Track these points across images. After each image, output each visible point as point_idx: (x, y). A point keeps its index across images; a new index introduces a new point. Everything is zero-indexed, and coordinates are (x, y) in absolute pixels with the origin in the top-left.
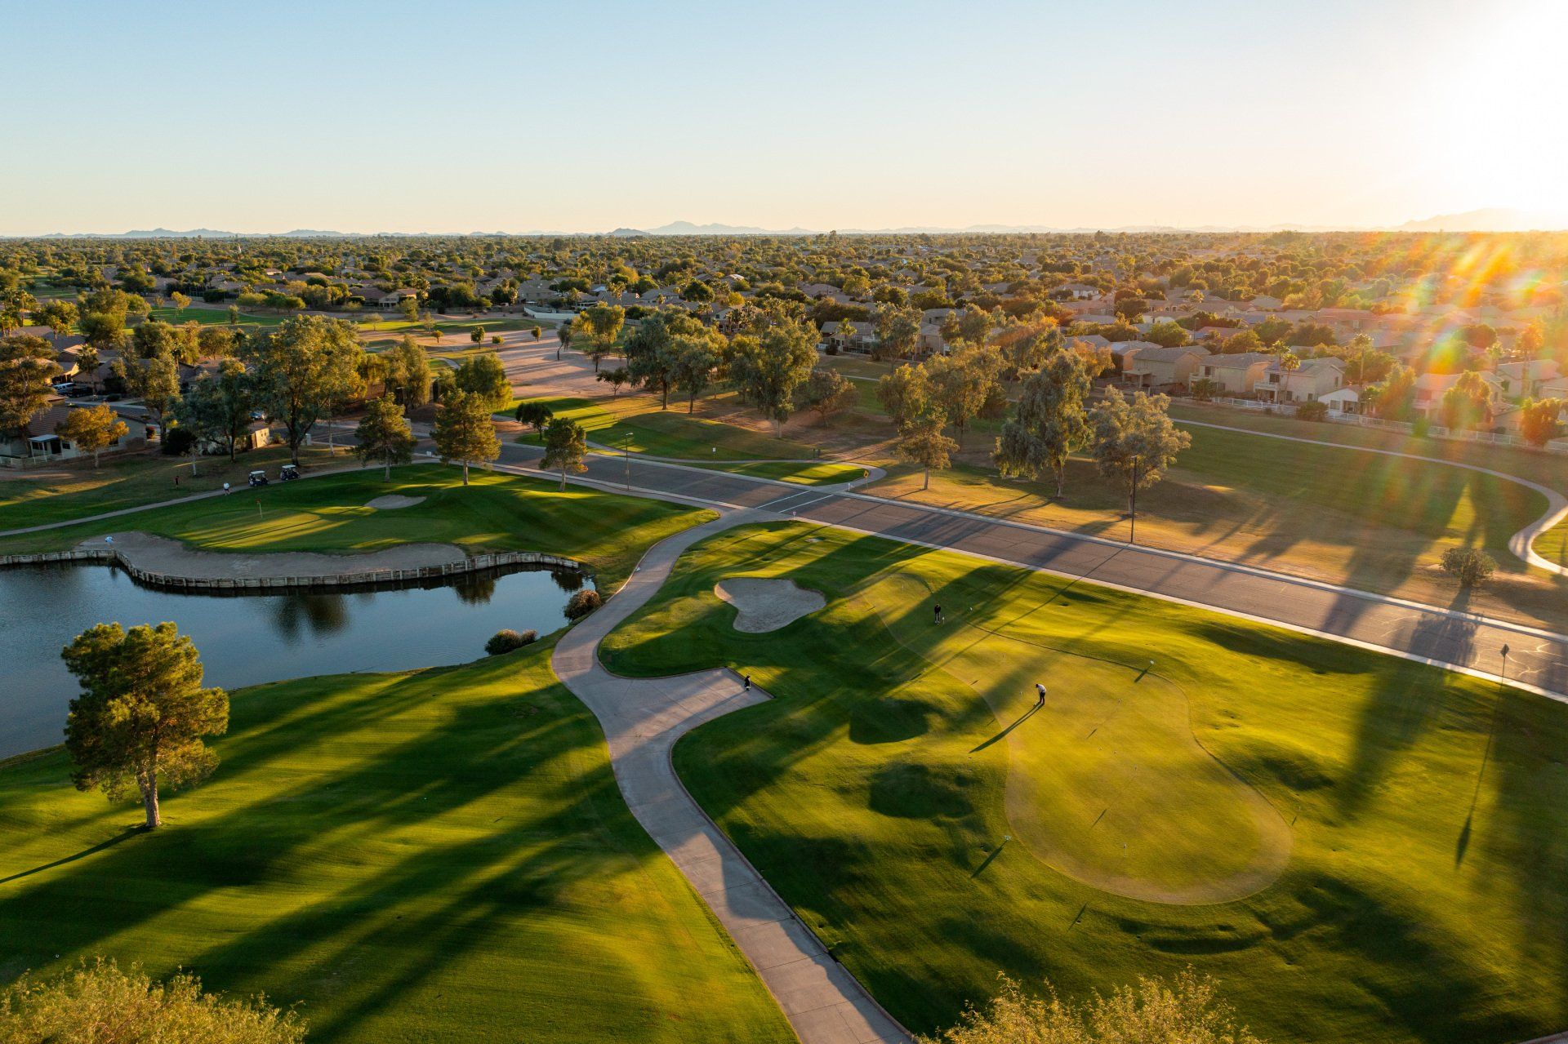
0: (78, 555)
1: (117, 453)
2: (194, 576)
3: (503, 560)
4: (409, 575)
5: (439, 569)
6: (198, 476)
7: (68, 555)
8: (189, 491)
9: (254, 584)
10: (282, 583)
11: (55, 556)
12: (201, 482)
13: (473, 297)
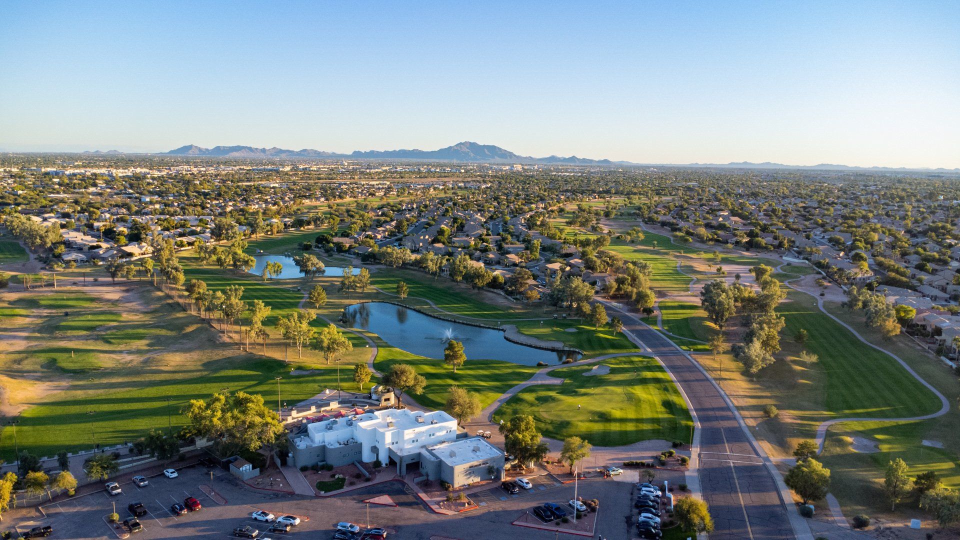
0: (501, 328)
2: (512, 338)
5: (555, 348)
6: (545, 313)
7: (499, 328)
11: (497, 327)
12: (544, 315)
13: (764, 245)
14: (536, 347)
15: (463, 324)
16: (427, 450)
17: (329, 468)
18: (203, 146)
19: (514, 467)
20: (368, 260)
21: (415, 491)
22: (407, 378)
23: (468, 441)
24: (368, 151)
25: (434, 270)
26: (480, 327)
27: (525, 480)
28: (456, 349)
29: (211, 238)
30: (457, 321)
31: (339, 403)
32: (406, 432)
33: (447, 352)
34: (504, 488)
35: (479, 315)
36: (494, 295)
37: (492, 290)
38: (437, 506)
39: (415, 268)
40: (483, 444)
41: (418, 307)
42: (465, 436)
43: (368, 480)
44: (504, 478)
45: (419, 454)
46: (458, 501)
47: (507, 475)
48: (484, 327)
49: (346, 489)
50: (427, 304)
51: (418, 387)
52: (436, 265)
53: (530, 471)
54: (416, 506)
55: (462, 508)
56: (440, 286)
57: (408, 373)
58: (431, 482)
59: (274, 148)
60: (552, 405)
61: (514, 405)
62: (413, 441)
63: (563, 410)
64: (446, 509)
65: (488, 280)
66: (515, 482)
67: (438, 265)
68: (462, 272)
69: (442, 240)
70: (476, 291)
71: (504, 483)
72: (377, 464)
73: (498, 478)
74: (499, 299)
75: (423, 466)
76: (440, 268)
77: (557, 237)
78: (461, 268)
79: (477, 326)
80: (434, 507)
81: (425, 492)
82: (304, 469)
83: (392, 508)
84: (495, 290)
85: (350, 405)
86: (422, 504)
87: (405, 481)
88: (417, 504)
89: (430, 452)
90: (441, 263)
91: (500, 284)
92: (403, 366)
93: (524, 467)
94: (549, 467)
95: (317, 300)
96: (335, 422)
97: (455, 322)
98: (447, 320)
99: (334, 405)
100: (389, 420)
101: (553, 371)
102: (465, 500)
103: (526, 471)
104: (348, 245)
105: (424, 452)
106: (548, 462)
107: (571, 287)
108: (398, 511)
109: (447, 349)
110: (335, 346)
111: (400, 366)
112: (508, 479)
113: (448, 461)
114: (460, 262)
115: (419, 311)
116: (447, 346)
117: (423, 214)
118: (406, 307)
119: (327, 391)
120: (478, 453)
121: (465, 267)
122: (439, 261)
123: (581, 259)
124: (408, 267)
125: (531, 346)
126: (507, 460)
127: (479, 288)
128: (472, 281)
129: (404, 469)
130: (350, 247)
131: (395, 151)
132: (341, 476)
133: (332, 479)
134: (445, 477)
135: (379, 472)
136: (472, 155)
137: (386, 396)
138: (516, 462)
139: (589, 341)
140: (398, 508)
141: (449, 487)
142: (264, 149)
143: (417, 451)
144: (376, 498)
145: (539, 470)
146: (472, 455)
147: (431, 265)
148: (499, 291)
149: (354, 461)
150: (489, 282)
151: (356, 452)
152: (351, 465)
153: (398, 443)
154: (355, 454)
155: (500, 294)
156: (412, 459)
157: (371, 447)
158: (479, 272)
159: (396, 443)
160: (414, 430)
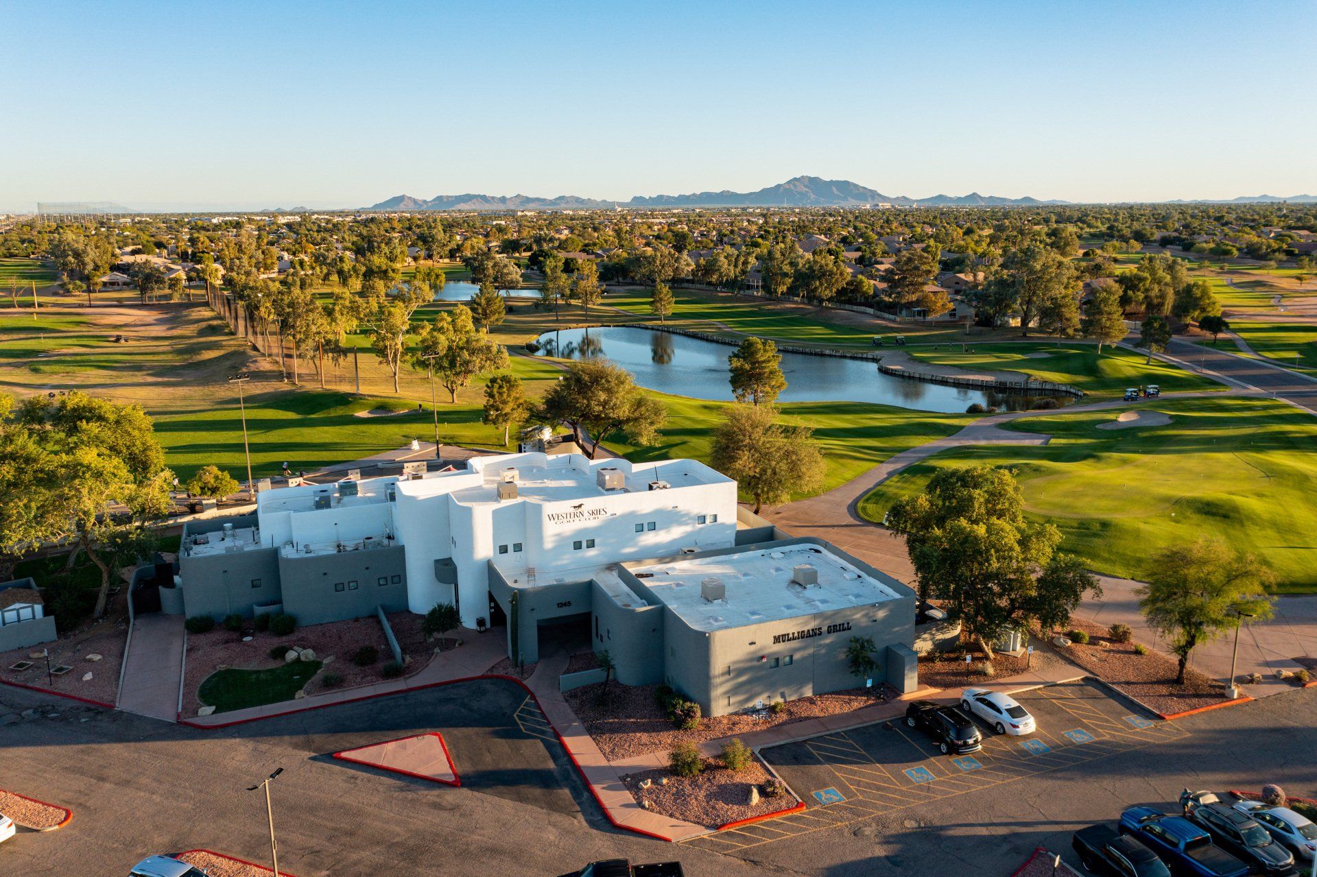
0: (870, 356)
1: (953, 322)
3: (1047, 386)
5: (1005, 383)
7: (867, 356)
8: (955, 341)
9: (917, 376)
10: (930, 377)
12: (965, 338)
15: (786, 351)
16: (624, 575)
17: (284, 625)
18: (419, 196)
19: (947, 650)
21: (557, 723)
22: (611, 395)
23: (776, 552)
24: (654, 196)
25: (732, 275)
27: (1005, 700)
28: (761, 357)
32: (549, 508)
33: (736, 364)
34: (920, 726)
36: (851, 313)
37: (847, 307)
38: (628, 796)
40: (828, 563)
41: (692, 330)
42: (765, 538)
43: (394, 672)
44: (913, 689)
45: (589, 588)
46: (722, 778)
47: (925, 680)
49: (303, 700)
50: (712, 326)
51: (643, 425)
52: (736, 266)
53: (1016, 668)
54: (537, 792)
55: (734, 810)
58: (626, 689)
59: (518, 196)
60: (1036, 481)
62: (578, 545)
63: (1073, 494)
64: (662, 809)
65: (838, 284)
66: (961, 704)
67: (740, 267)
68: (787, 275)
71: (915, 708)
72: (446, 617)
73: (890, 686)
74: (866, 318)
75: (602, 631)
76: (744, 272)
78: (786, 268)
80: (614, 800)
81: (594, 730)
82: (199, 626)
83: (432, 795)
84: (855, 308)
86: (567, 778)
87: (529, 683)
88: (544, 780)
89: (633, 582)
90: (745, 263)
91: (865, 294)
93: (988, 649)
94: (1083, 652)
95: (485, 314)
102: (753, 774)
103: (996, 664)
104: (581, 261)
105: (610, 584)
106: (1076, 638)
108: (453, 809)
112: (930, 692)
113: (692, 617)
114: (783, 255)
115: (694, 337)
117: (725, 239)
118: (668, 332)
120: (810, 592)
121: (792, 264)
122: (742, 259)
124: (686, 285)
126: (923, 621)
127: (821, 300)
128: (809, 285)
129: (530, 636)
131: (694, 195)
132: (308, 654)
133: (273, 665)
134: (678, 675)
135: (447, 645)
136: (813, 196)
138: (957, 630)
140: (463, 796)
141: (689, 714)
142: (504, 197)
143: (584, 578)
144: (391, 746)
145: (1049, 662)
146: (789, 596)
147: (726, 266)
148: (862, 308)
149: (376, 609)
150: (843, 288)
151: (386, 578)
152: (357, 620)
153: (518, 548)
154: (382, 582)
155: (866, 313)
156: (560, 605)
157: (437, 561)
158: (821, 266)
159: (510, 549)
160: (580, 506)
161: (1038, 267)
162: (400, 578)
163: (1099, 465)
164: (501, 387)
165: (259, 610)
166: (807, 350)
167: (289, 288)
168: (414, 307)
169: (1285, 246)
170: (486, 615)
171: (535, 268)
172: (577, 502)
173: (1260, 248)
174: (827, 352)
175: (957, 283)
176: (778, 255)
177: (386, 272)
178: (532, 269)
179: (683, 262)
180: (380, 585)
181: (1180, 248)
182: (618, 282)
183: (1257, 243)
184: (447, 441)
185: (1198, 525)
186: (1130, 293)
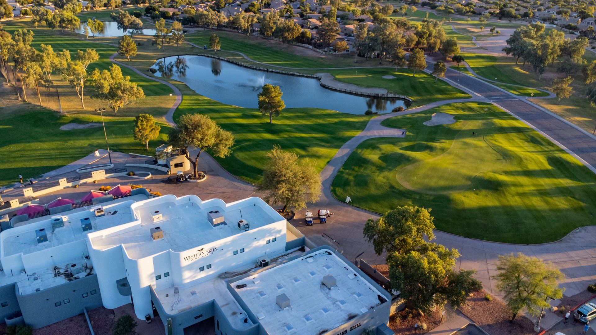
0: (315, 76)
1: (348, 54)
2: (328, 85)
3: (397, 96)
4: (365, 94)
5: (378, 95)
6: (356, 63)
7: (313, 76)
8: (351, 66)
9: (339, 89)
10: (344, 90)
11: (311, 76)
12: (355, 64)
13: (514, 14)
14: (357, 95)
15: (276, 72)
16: (230, 288)
20: (188, 24)
22: (204, 135)
23: (309, 258)
25: (246, 27)
26: (293, 75)
28: (273, 95)
29: (55, 9)
30: (270, 70)
31: (107, 172)
32: (184, 254)
33: (262, 98)
35: (288, 64)
36: (302, 48)
37: (300, 44)
39: (229, 29)
41: (230, 58)
42: (301, 243)
45: (213, 304)
48: (297, 76)
50: (239, 55)
51: (222, 147)
52: (248, 23)
53: (434, 321)
56: (252, 42)
57: (205, 128)
61: (356, 168)
62: (202, 269)
65: (296, 34)
67: (250, 23)
68: (272, 28)
69: (253, 10)
70: (285, 45)
74: (309, 51)
76: (252, 25)
77: (347, 10)
78: (272, 25)
79: (290, 75)
84: (303, 45)
85: (124, 174)
89: (236, 295)
90: (252, 21)
91: (308, 38)
92: (197, 117)
95: (127, 51)
96: (58, 223)
97: (268, 71)
98: (260, 70)
99: (99, 176)
100: (158, 219)
101: (387, 120)
103: (426, 319)
104: (171, 14)
107: (384, 34)
109: (261, 94)
110: (120, 93)
111: (193, 117)
113: (274, 325)
114: (270, 18)
115: (232, 62)
116: (261, 91)
118: (219, 59)
119: (97, 153)
121: (274, 23)
122: (251, 19)
123: (373, 22)
124: (223, 28)
125: (351, 93)
127: (289, 42)
128: (283, 35)
130: (174, 14)
137: (177, 160)
139: (414, 88)
146: (323, 297)
147: (243, 23)
148: (307, 45)
149: (83, 309)
150: (298, 36)
151: (87, 293)
152: (71, 320)
153: (167, 275)
154: (84, 296)
155: (309, 48)
156: (196, 318)
157: (118, 282)
158: (288, 26)
159: (163, 276)
160: (202, 249)
161: (388, 33)
162: (96, 291)
163: (433, 153)
164: (142, 121)
165: (9, 322)
166: (286, 72)
167: (17, 43)
168: (88, 62)
169: (472, 10)
170: (151, 312)
171: (149, 15)
172: (200, 248)
173: (463, 10)
174: (296, 74)
175: (345, 30)
176: (268, 19)
177: (71, 20)
178: (147, 16)
179: (221, 17)
180: (84, 297)
181: (430, 7)
182: (191, 25)
183: (461, 8)
184: (115, 148)
185: (486, 196)
186: (420, 39)
